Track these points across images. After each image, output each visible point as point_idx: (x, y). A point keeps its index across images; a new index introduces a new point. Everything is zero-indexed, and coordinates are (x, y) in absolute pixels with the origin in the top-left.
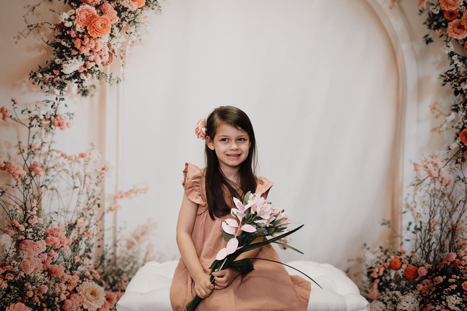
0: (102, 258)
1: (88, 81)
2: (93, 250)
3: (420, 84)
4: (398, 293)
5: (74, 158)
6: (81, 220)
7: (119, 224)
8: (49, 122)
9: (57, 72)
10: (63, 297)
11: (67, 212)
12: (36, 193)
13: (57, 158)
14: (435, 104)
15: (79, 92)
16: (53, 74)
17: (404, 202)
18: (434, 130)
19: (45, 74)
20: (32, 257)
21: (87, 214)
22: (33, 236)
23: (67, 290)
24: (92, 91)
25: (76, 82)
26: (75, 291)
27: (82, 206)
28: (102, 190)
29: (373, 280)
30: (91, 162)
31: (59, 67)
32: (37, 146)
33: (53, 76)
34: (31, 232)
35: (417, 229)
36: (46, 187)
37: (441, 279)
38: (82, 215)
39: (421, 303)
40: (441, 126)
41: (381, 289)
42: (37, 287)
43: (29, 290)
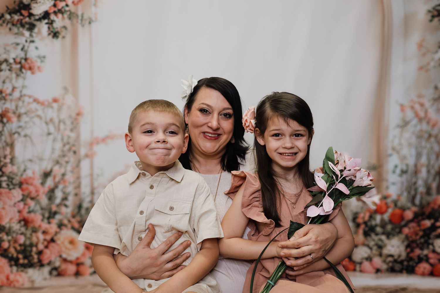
0: (80, 207)
1: (59, 22)
2: (71, 198)
3: (407, 20)
4: (383, 237)
5: (46, 103)
6: (56, 168)
7: (96, 171)
8: (18, 66)
9: (25, 13)
10: (41, 247)
11: (41, 159)
12: (9, 140)
13: (29, 103)
14: (423, 41)
15: (49, 34)
16: (21, 15)
17: (390, 145)
18: (421, 68)
19: (13, 15)
20: (7, 207)
21: (63, 161)
22: (8, 185)
23: (45, 240)
24: (63, 33)
25: (47, 23)
26: (52, 240)
27: (57, 153)
28: (78, 137)
29: (358, 226)
30: (65, 108)
31: (28, 7)
32: (9, 91)
33: (22, 17)
34: (5, 181)
35: (403, 172)
36: (19, 134)
37: (428, 223)
38: (57, 162)
39: (407, 247)
40: (428, 64)
41: (366, 234)
42: (13, 237)
43: (3, 241)
